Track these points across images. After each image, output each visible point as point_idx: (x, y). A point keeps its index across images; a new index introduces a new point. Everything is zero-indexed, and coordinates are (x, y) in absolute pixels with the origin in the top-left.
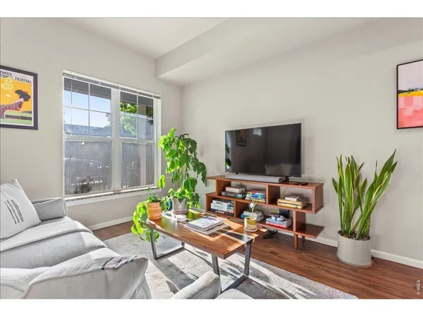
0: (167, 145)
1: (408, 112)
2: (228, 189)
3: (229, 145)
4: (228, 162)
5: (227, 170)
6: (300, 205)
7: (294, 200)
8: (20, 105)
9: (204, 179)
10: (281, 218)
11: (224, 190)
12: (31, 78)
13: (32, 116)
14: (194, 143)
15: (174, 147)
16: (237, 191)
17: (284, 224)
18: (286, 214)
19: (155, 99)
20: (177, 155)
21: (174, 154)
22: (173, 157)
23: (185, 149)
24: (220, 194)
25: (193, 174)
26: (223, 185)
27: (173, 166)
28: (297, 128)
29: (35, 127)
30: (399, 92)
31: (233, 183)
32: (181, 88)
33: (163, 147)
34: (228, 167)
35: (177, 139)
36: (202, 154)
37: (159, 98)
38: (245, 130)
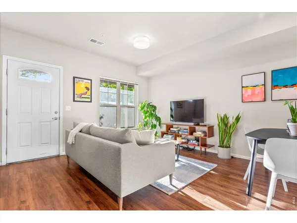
0: (142, 108)
1: (246, 96)
2: (171, 129)
3: (173, 108)
4: (172, 116)
5: (171, 120)
6: (202, 135)
7: (200, 133)
8: (86, 92)
9: (160, 125)
10: (196, 141)
11: (170, 130)
12: (90, 81)
13: (90, 97)
14: (155, 107)
15: (145, 109)
16: (175, 130)
17: (197, 144)
18: (197, 139)
19: (135, 85)
20: (147, 113)
21: (146, 113)
22: (145, 114)
23: (151, 110)
24: (168, 132)
25: (155, 122)
26: (169, 127)
27: (146, 117)
28: (202, 101)
29: (91, 102)
30: (242, 87)
31: (174, 126)
32: (148, 79)
33: (140, 109)
34: (172, 119)
35: (146, 105)
36: (159, 112)
37: (137, 85)
38: (182, 101)
